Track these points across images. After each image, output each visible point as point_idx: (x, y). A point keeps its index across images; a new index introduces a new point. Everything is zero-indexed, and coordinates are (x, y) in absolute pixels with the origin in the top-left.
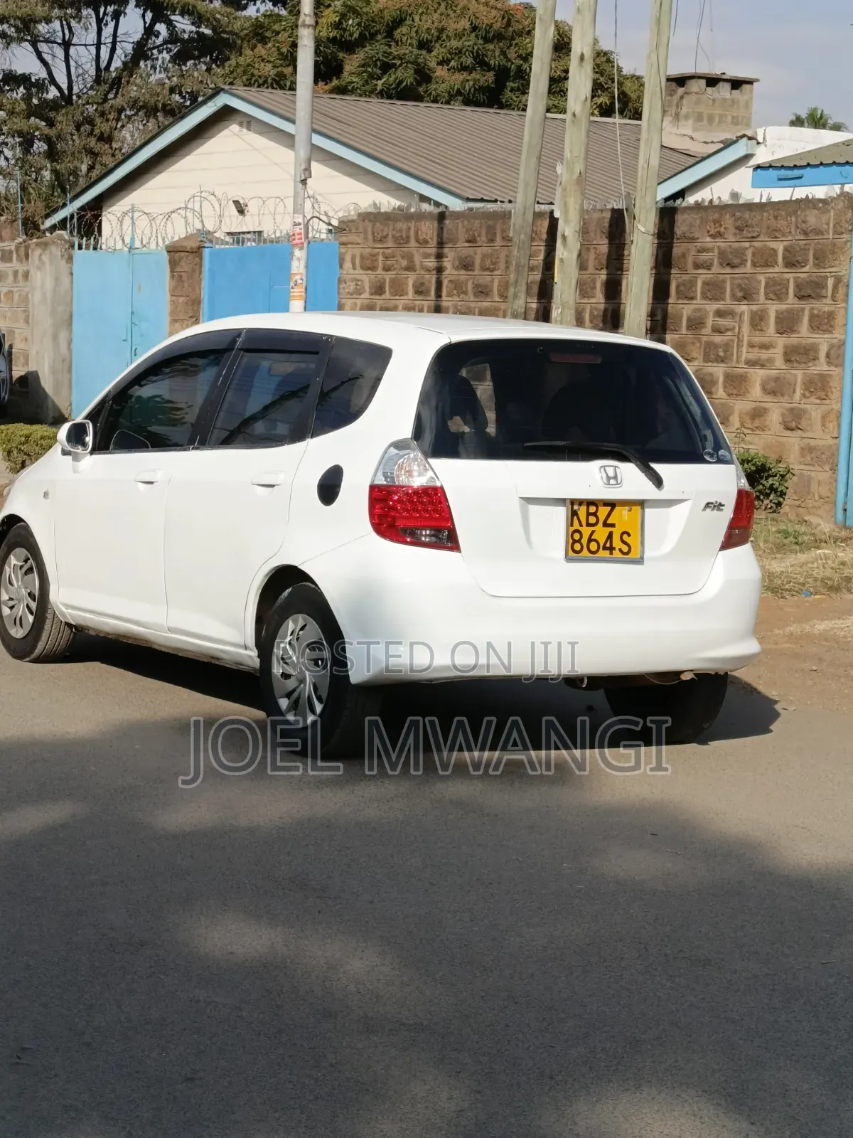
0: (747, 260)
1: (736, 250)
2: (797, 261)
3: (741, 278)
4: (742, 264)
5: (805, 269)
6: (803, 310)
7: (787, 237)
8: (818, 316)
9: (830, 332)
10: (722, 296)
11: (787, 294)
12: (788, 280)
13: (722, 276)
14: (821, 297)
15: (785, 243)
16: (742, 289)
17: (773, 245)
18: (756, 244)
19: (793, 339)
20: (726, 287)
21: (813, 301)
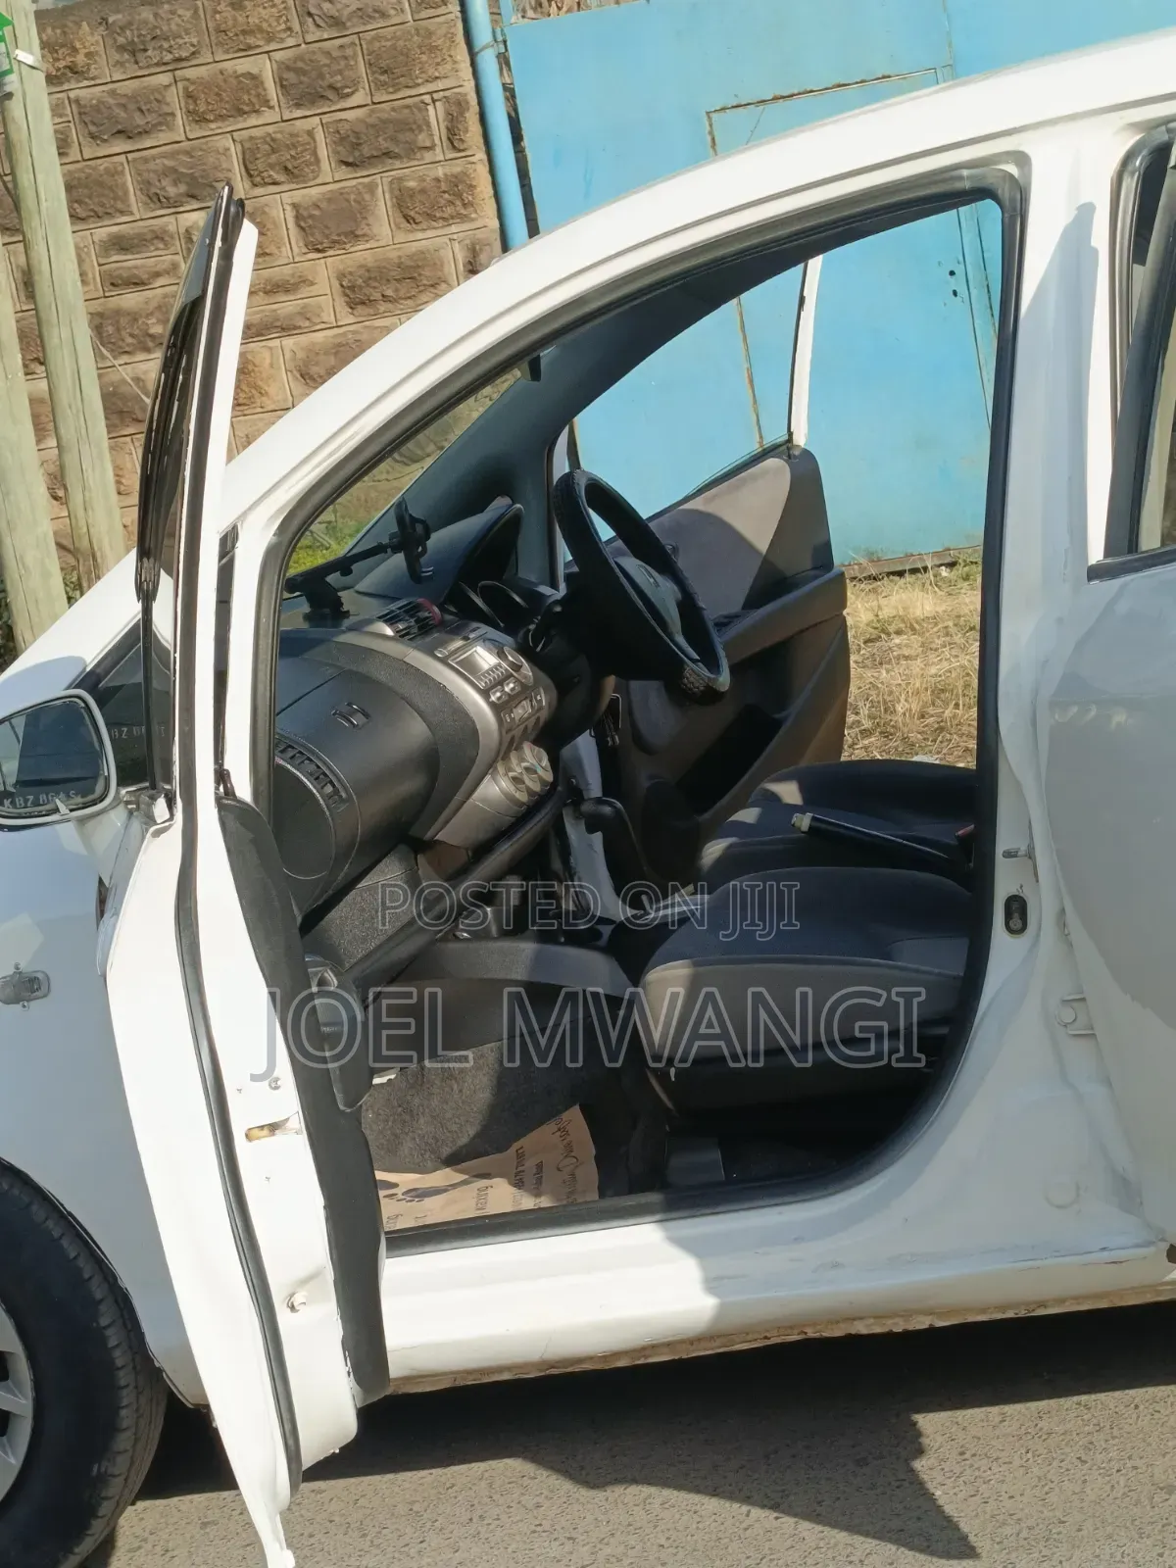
0: (173, 114)
1: (133, 97)
2: (331, 87)
3: (164, 156)
4: (160, 124)
5: (359, 98)
6: (371, 188)
7: (282, 40)
8: (423, 191)
9: (463, 218)
10: (119, 205)
11: (318, 161)
12: (310, 133)
13: (103, 164)
14: (412, 150)
15: (277, 56)
16: (178, 178)
17: (244, 65)
18: (191, 73)
19: (360, 255)
20: (124, 184)
21: (398, 164)
